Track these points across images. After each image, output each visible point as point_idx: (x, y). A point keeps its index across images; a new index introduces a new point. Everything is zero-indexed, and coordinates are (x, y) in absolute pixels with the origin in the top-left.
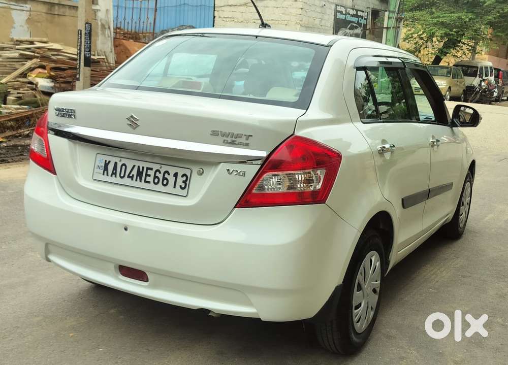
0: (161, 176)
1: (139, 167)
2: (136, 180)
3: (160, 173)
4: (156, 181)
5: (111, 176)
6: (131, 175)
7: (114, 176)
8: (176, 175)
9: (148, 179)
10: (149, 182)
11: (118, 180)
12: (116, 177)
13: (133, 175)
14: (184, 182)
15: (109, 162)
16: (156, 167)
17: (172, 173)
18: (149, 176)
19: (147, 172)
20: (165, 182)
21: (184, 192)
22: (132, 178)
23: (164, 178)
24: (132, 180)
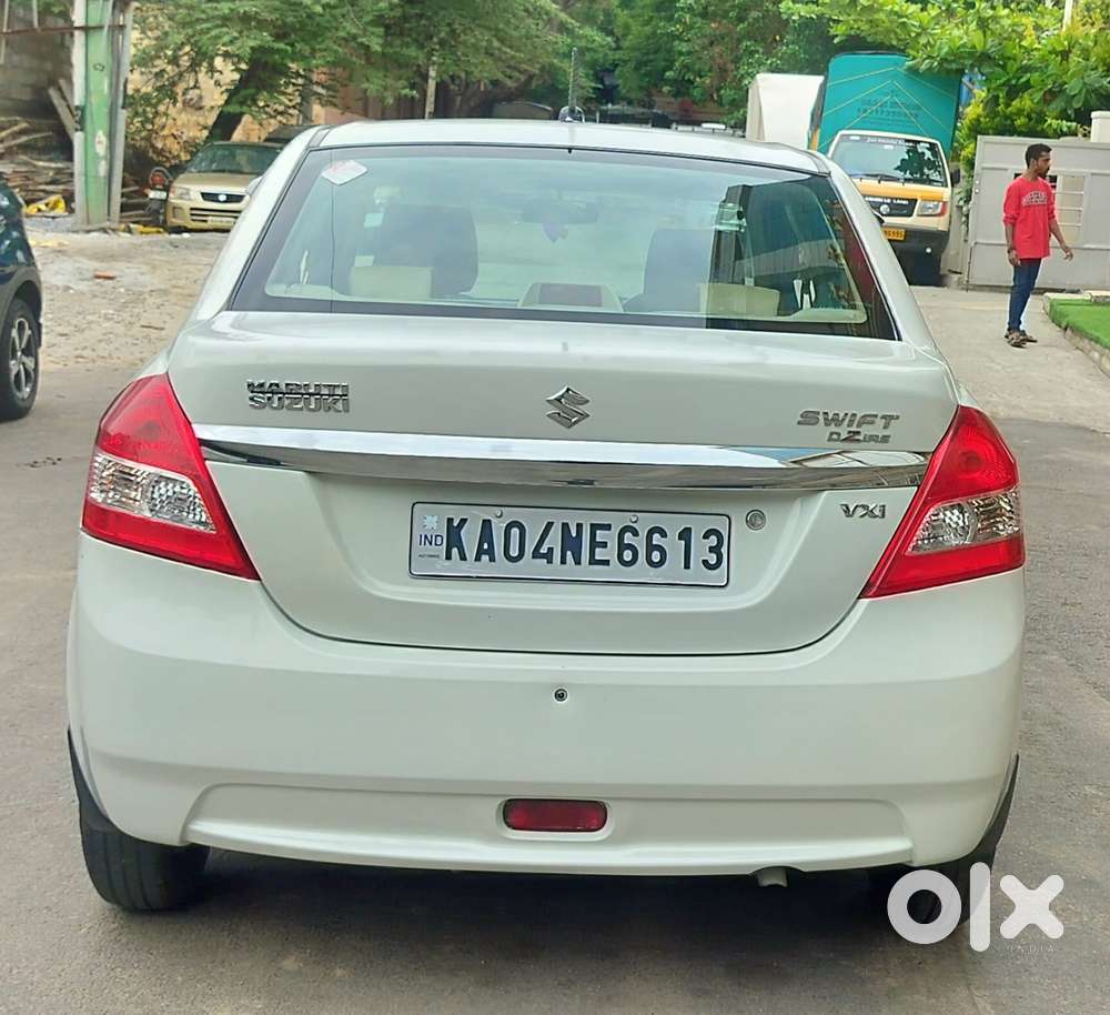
0: (640, 543)
1: (565, 526)
2: (563, 561)
3: (635, 533)
4: (628, 555)
5: (478, 559)
6: (544, 550)
7: (485, 558)
8: (685, 535)
9: (600, 554)
10: (606, 563)
11: (502, 567)
12: (492, 559)
13: (550, 550)
14: (711, 549)
15: (463, 521)
16: (618, 521)
17: (673, 534)
18: (604, 545)
19: (593, 536)
20: (656, 556)
21: (717, 576)
22: (549, 556)
23: (651, 548)
24: (550, 562)
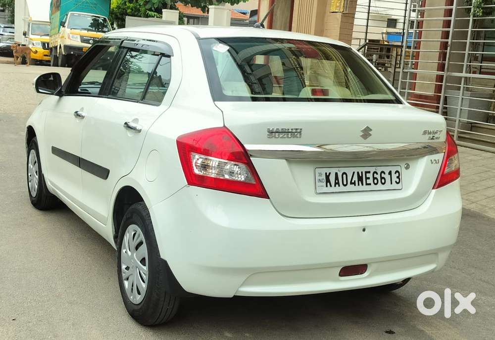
0: (378, 177)
1: (358, 173)
2: (359, 185)
4: (376, 181)
5: (335, 186)
6: (353, 181)
7: (337, 185)
8: (390, 173)
9: (368, 181)
10: (370, 184)
11: (342, 188)
12: (339, 186)
13: (355, 181)
14: (397, 177)
15: (330, 173)
16: (372, 170)
17: (387, 173)
18: (369, 178)
19: (366, 175)
20: (383, 181)
21: (399, 186)
22: (354, 183)
23: (382, 178)
24: (355, 185)
